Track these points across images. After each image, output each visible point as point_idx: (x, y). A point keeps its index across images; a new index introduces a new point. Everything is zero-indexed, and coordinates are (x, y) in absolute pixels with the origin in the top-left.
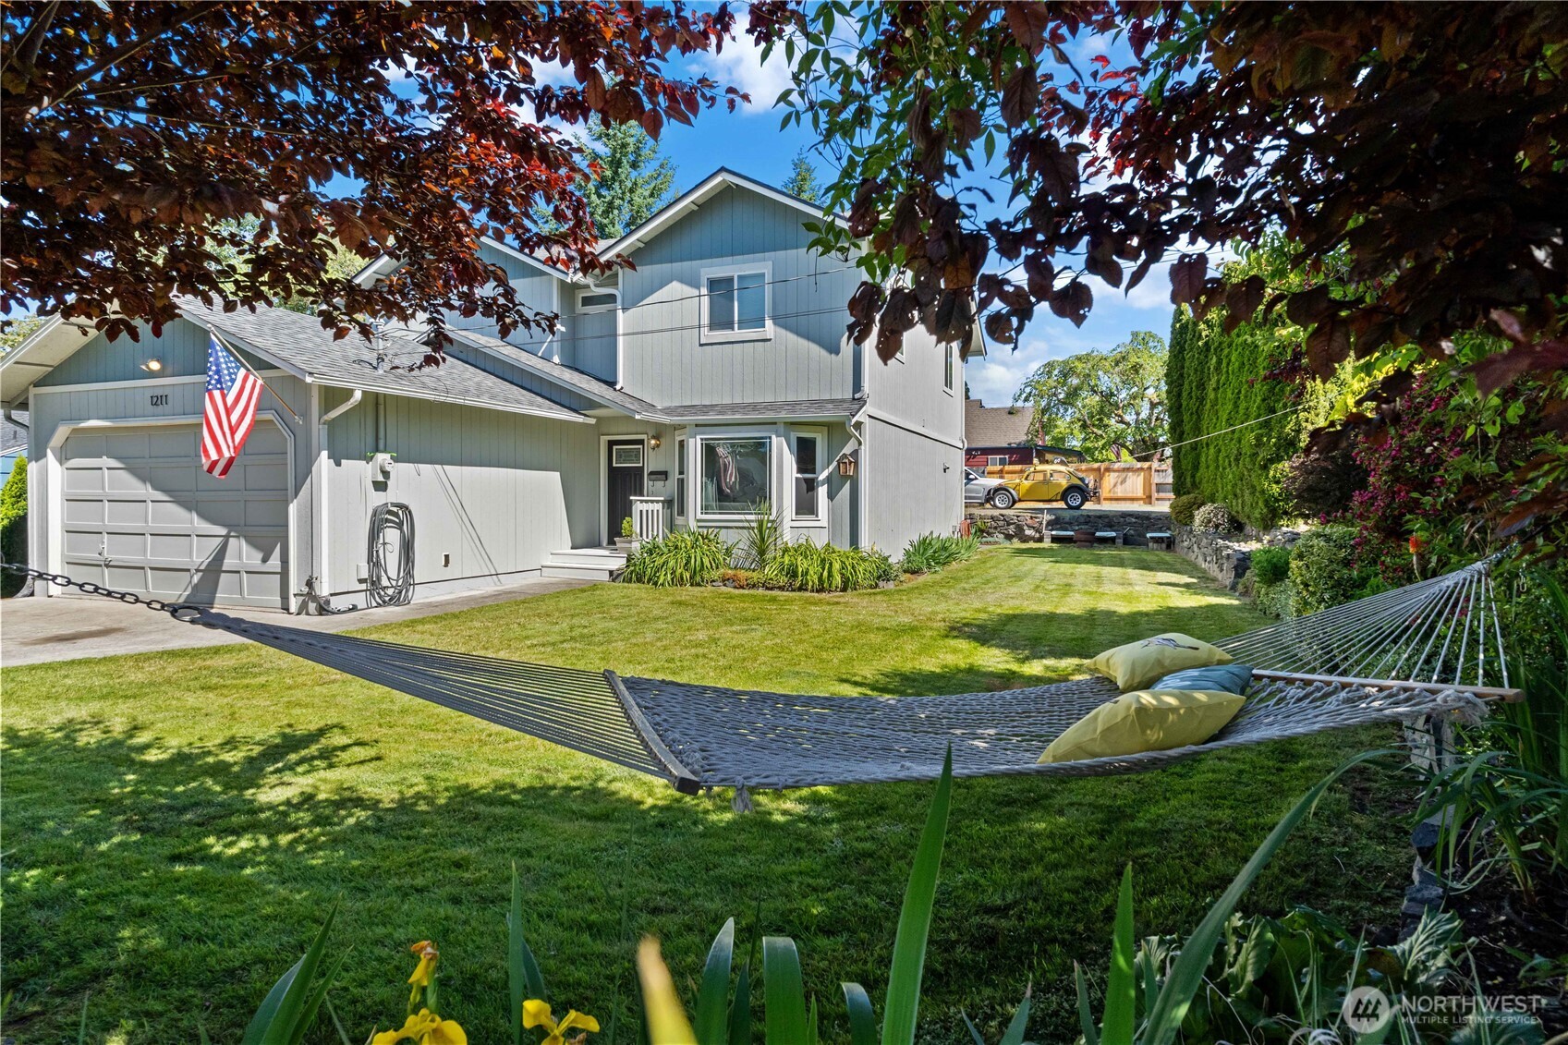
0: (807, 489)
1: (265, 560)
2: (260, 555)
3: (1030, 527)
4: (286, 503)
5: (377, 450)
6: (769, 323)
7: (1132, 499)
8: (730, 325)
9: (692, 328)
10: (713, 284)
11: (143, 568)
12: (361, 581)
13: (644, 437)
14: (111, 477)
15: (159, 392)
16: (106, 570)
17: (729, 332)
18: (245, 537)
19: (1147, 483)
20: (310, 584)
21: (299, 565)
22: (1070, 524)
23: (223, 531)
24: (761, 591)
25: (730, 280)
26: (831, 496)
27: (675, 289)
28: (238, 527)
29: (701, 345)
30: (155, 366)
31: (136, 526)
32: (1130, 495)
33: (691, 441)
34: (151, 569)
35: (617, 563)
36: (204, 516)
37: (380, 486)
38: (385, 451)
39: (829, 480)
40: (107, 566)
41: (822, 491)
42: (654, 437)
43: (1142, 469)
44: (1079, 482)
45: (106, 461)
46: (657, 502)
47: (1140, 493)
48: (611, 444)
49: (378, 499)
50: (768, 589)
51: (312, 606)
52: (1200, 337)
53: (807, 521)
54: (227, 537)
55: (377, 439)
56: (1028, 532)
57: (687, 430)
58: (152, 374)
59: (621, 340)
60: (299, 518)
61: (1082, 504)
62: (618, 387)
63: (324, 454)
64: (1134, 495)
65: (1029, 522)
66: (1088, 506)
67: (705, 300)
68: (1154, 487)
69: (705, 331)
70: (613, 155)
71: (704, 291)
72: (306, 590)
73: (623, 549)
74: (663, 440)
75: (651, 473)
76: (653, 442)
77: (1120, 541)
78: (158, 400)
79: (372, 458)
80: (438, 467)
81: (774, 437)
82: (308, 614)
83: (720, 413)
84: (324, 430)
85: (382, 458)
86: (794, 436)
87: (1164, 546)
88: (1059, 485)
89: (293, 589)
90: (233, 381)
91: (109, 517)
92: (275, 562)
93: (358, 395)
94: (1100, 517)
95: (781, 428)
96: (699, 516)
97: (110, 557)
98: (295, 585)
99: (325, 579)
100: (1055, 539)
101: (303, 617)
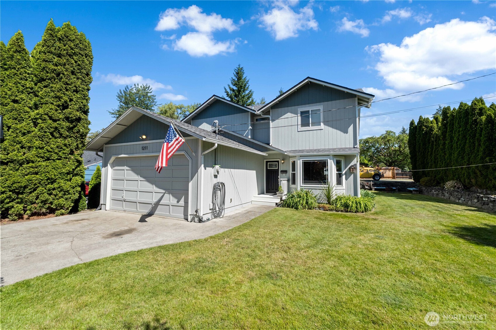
0: (339, 176)
1: (178, 202)
2: (176, 200)
3: (367, 186)
4: (188, 183)
5: (215, 164)
6: (322, 124)
7: (389, 177)
8: (308, 125)
9: (295, 125)
10: (302, 113)
11: (136, 202)
12: (210, 209)
13: (279, 160)
14: (127, 172)
15: (145, 146)
16: (124, 202)
17: (308, 127)
18: (172, 194)
19: (393, 173)
20: (196, 211)
21: (192, 205)
22: (379, 185)
23: (164, 191)
24: (334, 212)
25: (309, 111)
26: (346, 179)
27: (289, 115)
28: (169, 190)
29: (298, 132)
30: (144, 137)
31: (135, 188)
32: (388, 176)
33: (299, 161)
34: (139, 203)
35: (278, 201)
36: (157, 186)
37: (216, 176)
38: (217, 165)
39: (345, 174)
40: (124, 201)
41: (344, 177)
42: (283, 160)
43: (391, 169)
44: (378, 173)
45: (126, 168)
46: (285, 180)
47: (391, 176)
48: (267, 162)
49: (215, 181)
50: (336, 211)
51: (196, 219)
52: (423, 130)
53: (339, 187)
54: (165, 193)
55: (215, 161)
56: (366, 187)
57: (297, 158)
58: (143, 140)
59: (271, 129)
60: (193, 187)
61: (379, 179)
62: (270, 145)
63: (203, 165)
64: (389, 176)
65: (367, 184)
66: (381, 179)
67: (300, 118)
68: (395, 174)
69: (300, 126)
70: (238, 89)
71: (299, 115)
72: (195, 213)
73: (279, 196)
74: (285, 161)
75: (281, 171)
76: (282, 161)
77: (397, 190)
78: (144, 148)
79: (214, 167)
80: (229, 169)
81: (329, 160)
82: (195, 222)
83: (308, 152)
84: (203, 157)
85: (217, 167)
86: (335, 160)
87: (418, 192)
88: (372, 174)
89: (190, 212)
90: (171, 141)
91: (126, 185)
92: (182, 202)
93: (216, 145)
94: (389, 183)
95: (332, 157)
96: (302, 185)
97: (126, 198)
98: (191, 211)
99: (202, 210)
100: (376, 190)
101: (193, 223)
